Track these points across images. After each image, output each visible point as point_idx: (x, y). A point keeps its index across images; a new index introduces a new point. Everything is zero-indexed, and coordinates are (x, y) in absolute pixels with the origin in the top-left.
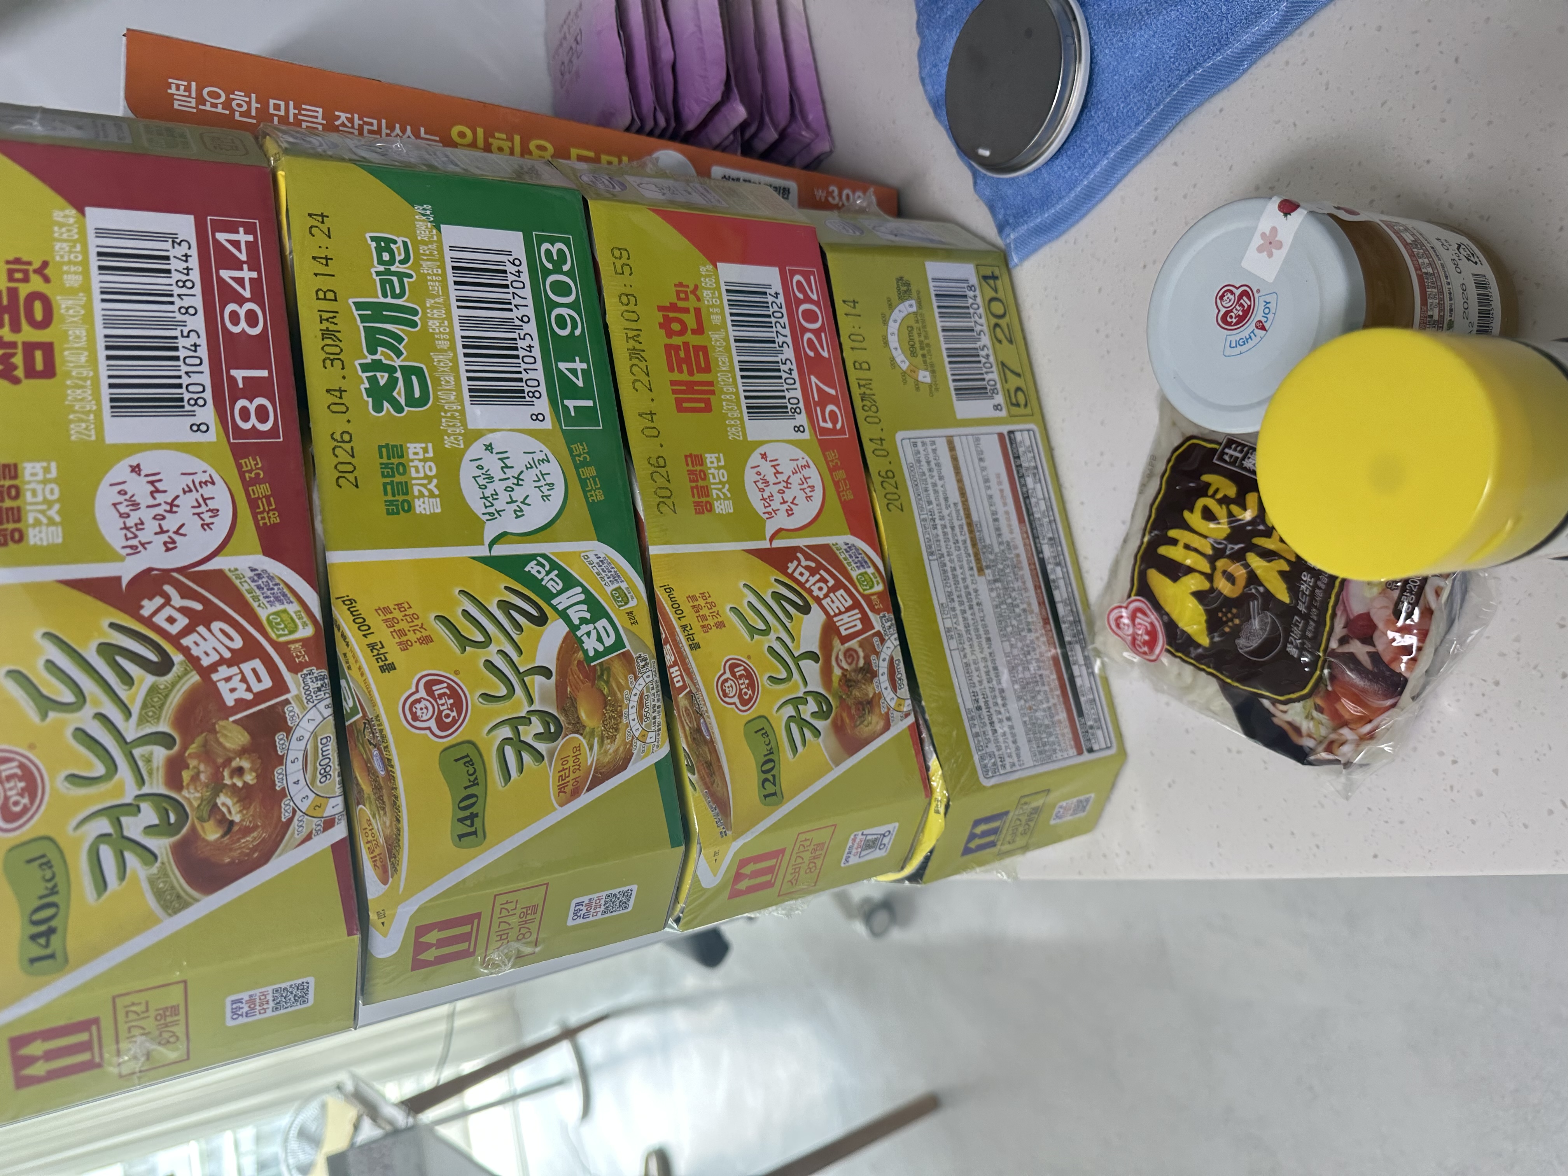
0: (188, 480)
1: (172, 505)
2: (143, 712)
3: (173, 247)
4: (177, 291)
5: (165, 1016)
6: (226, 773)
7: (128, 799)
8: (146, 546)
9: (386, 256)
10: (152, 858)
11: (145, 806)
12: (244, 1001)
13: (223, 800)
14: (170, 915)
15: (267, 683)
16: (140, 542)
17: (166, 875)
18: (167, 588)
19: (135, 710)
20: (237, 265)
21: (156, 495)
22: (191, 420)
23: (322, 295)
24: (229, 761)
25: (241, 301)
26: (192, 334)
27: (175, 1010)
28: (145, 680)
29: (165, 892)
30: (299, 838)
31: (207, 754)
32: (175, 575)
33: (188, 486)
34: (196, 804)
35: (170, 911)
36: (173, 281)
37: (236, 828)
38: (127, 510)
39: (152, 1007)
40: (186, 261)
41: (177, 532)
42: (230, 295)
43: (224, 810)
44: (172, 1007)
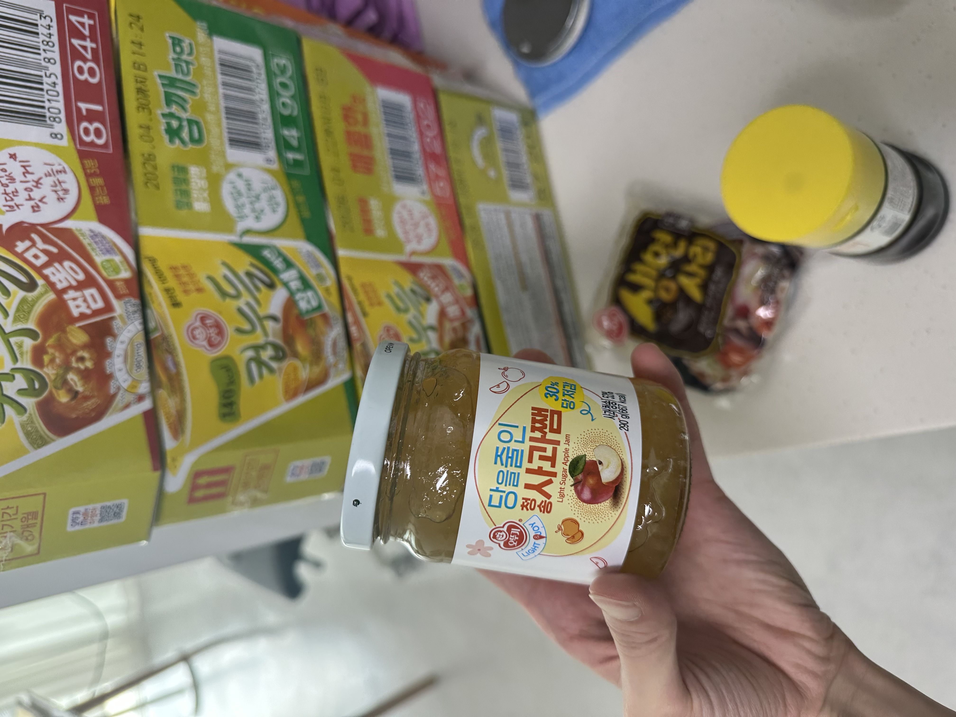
0: (48, 168)
1: (38, 183)
2: (17, 315)
3: (41, 18)
4: (42, 47)
5: (28, 519)
6: (73, 359)
7: (7, 370)
8: (20, 207)
9: (178, 49)
10: (23, 411)
11: (18, 376)
12: (81, 513)
13: (72, 377)
14: (36, 449)
15: (100, 304)
16: (15, 204)
17: (32, 422)
18: (34, 236)
19: (12, 312)
20: (82, 37)
21: (27, 175)
22: (50, 130)
23: (137, 66)
24: (74, 352)
25: (85, 60)
26: (53, 76)
27: (34, 515)
28: (18, 294)
29: (32, 433)
30: (121, 405)
31: (60, 346)
32: (39, 228)
33: (48, 172)
34: (53, 377)
35: (36, 446)
36: (40, 40)
37: (80, 396)
38: (7, 182)
39: (21, 511)
40: (49, 29)
41: (41, 201)
42: (77, 55)
43: (72, 383)
44: (33, 513)
